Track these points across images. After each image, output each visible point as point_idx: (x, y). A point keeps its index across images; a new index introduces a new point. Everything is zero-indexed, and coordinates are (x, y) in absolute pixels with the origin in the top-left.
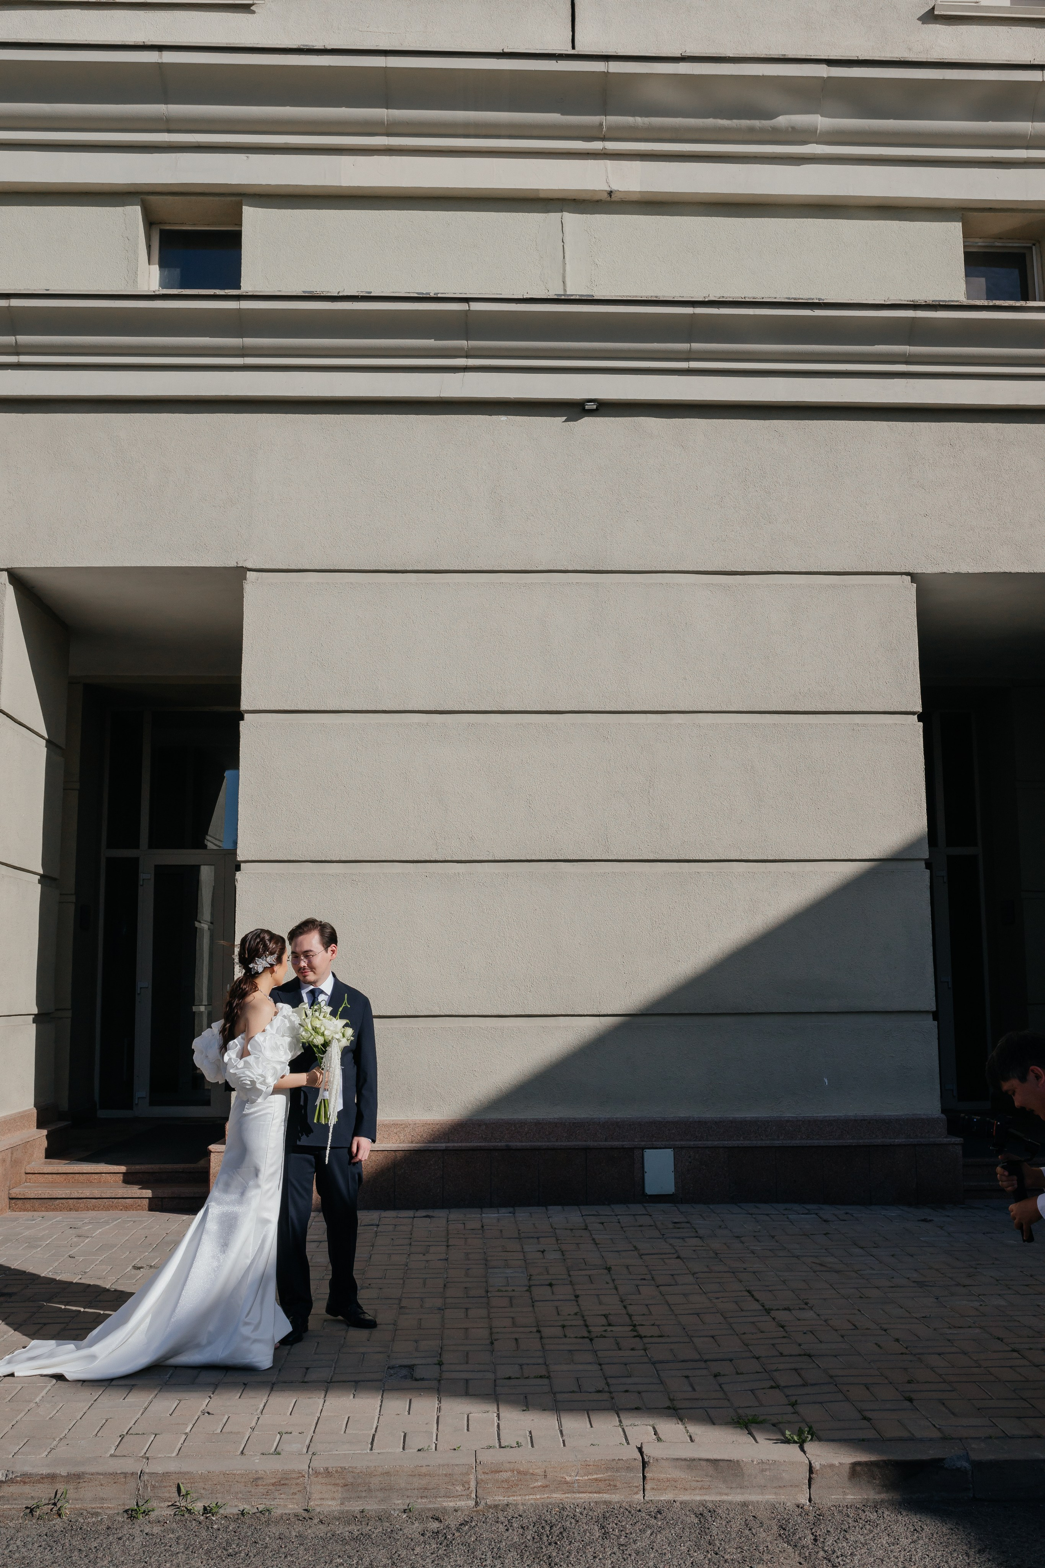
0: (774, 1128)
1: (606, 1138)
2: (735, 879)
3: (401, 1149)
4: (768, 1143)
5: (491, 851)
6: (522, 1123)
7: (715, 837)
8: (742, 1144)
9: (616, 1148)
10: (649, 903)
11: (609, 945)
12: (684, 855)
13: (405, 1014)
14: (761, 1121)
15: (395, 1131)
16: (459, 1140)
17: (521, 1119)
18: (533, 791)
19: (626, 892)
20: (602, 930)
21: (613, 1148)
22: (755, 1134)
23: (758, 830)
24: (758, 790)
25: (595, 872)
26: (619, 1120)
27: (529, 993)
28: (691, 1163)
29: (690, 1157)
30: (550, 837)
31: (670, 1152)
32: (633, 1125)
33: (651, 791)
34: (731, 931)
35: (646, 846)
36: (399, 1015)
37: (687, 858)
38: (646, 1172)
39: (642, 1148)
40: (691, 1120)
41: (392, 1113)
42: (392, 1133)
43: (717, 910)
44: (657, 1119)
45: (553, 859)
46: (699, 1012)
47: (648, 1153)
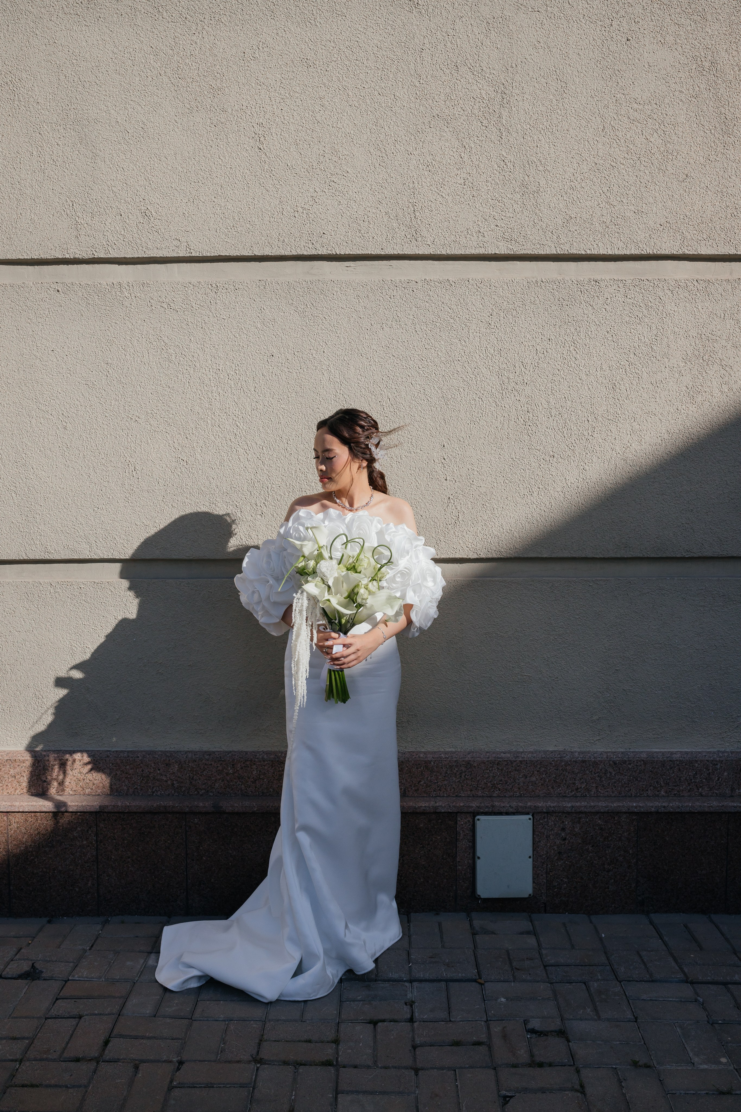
0: (726, 774)
1: (405, 790)
2: (670, 293)
3: (17, 810)
4: (714, 804)
5: (183, 240)
6: (246, 761)
7: (632, 208)
8: (664, 807)
9: (424, 813)
10: (495, 342)
11: (416, 424)
12: (568, 245)
13: (26, 558)
14: (701, 761)
15: (12, 772)
16: (131, 791)
17: (246, 753)
18: (267, 116)
19: (452, 321)
20: (403, 394)
21: (417, 813)
22: (689, 784)
23: (720, 195)
24: (723, 111)
25: (389, 279)
26: (430, 757)
27: (259, 517)
28: (565, 839)
29: (563, 829)
30: (300, 210)
31: (525, 821)
32: (457, 766)
33: (505, 114)
34: (658, 398)
35: (493, 227)
36: (14, 558)
37: (574, 251)
38: (479, 858)
39: (473, 813)
40: (567, 758)
41: (9, 738)
42: (6, 776)
43: (632, 355)
44: (503, 755)
45: (305, 253)
46: (590, 555)
47: (483, 822)
